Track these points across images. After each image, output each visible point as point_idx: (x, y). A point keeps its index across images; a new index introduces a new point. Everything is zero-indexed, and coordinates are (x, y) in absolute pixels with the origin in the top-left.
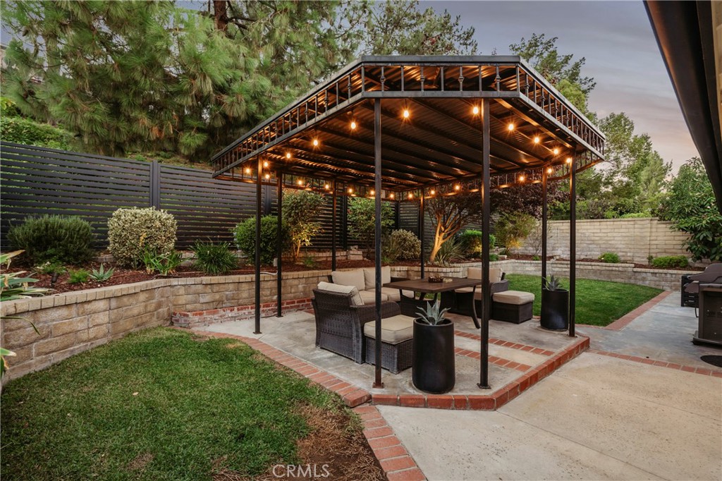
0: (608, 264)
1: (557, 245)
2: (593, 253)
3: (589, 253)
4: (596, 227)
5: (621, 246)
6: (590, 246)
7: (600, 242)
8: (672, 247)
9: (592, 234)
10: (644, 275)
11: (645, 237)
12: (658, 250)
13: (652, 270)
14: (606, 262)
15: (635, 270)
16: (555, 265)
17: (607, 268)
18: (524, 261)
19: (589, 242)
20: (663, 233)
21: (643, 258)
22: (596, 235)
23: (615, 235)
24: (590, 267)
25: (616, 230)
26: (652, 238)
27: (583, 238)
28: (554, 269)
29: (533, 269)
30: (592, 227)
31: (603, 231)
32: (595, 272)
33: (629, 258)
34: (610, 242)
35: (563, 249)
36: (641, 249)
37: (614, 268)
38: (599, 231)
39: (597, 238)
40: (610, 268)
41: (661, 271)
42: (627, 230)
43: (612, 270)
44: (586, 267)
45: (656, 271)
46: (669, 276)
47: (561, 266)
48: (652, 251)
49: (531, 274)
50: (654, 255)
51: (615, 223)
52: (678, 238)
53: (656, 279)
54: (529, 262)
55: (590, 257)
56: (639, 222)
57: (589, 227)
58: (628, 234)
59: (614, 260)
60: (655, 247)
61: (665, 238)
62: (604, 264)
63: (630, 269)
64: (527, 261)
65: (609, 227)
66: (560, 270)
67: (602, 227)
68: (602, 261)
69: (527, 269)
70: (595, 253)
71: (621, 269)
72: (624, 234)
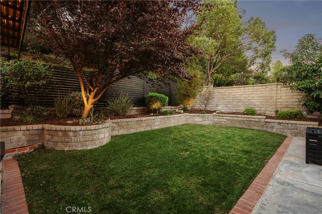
0: (248, 116)
1: (219, 103)
2: (240, 108)
3: (238, 108)
4: (242, 91)
5: (257, 103)
6: (239, 104)
7: (245, 101)
8: (291, 103)
9: (239, 96)
10: (272, 124)
11: (273, 97)
12: (282, 106)
13: (278, 121)
14: (247, 115)
15: (267, 120)
16: (215, 117)
17: (247, 119)
18: (194, 115)
19: (238, 101)
20: (285, 94)
21: (272, 111)
22: (242, 96)
23: (254, 95)
24: (237, 118)
25: (254, 93)
26: (278, 98)
27: (234, 98)
28: (214, 120)
29: (200, 119)
30: (239, 91)
31: (246, 93)
32: (240, 121)
33: (263, 112)
34: (251, 101)
35: (222, 105)
36: (270, 105)
37: (252, 119)
38: (243, 93)
39: (243, 98)
40: (250, 119)
41: (284, 121)
42: (261, 92)
43: (251, 121)
44: (234, 118)
45: (281, 121)
46: (290, 125)
47: (219, 117)
48: (278, 106)
49: (199, 123)
50: (279, 109)
51: (254, 88)
52: (295, 97)
53: (281, 127)
54: (197, 115)
55: (239, 111)
56: (269, 87)
57: (237, 91)
58: (262, 95)
59: (253, 113)
60: (279, 104)
61: (287, 97)
62: (246, 116)
63: (263, 120)
64: (196, 115)
65: (250, 90)
66: (218, 120)
67: (245, 91)
68: (244, 114)
69: (196, 120)
70: (241, 108)
71: (256, 120)
72: (259, 95)
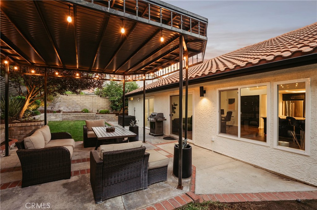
0: (86, 113)
1: (61, 105)
4: (79, 98)
5: (88, 106)
7: (80, 104)
8: (104, 106)
9: (77, 101)
10: (99, 117)
11: (96, 103)
12: (100, 108)
13: (101, 115)
15: (96, 115)
16: (64, 115)
17: (87, 115)
18: (50, 114)
19: (76, 104)
20: (101, 102)
22: (79, 101)
23: (86, 101)
24: (80, 115)
25: (86, 100)
26: (99, 103)
27: (73, 102)
28: (63, 117)
29: (54, 118)
30: (77, 98)
31: (82, 100)
32: (82, 117)
33: (91, 111)
34: (84, 104)
35: (64, 107)
36: (95, 107)
37: (89, 115)
38: (80, 100)
39: (79, 103)
40: (88, 115)
41: (104, 115)
42: (90, 100)
43: (88, 116)
44: (78, 115)
45: (103, 115)
46: (106, 117)
47: (67, 115)
48: (98, 108)
49: (54, 120)
52: (105, 103)
53: (102, 118)
57: (76, 98)
58: (91, 101)
59: (88, 111)
60: (99, 106)
61: (102, 103)
63: (95, 115)
65: (84, 98)
66: (66, 117)
67: (81, 98)
68: (83, 112)
71: (91, 115)
72: (89, 101)
